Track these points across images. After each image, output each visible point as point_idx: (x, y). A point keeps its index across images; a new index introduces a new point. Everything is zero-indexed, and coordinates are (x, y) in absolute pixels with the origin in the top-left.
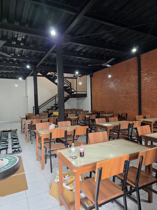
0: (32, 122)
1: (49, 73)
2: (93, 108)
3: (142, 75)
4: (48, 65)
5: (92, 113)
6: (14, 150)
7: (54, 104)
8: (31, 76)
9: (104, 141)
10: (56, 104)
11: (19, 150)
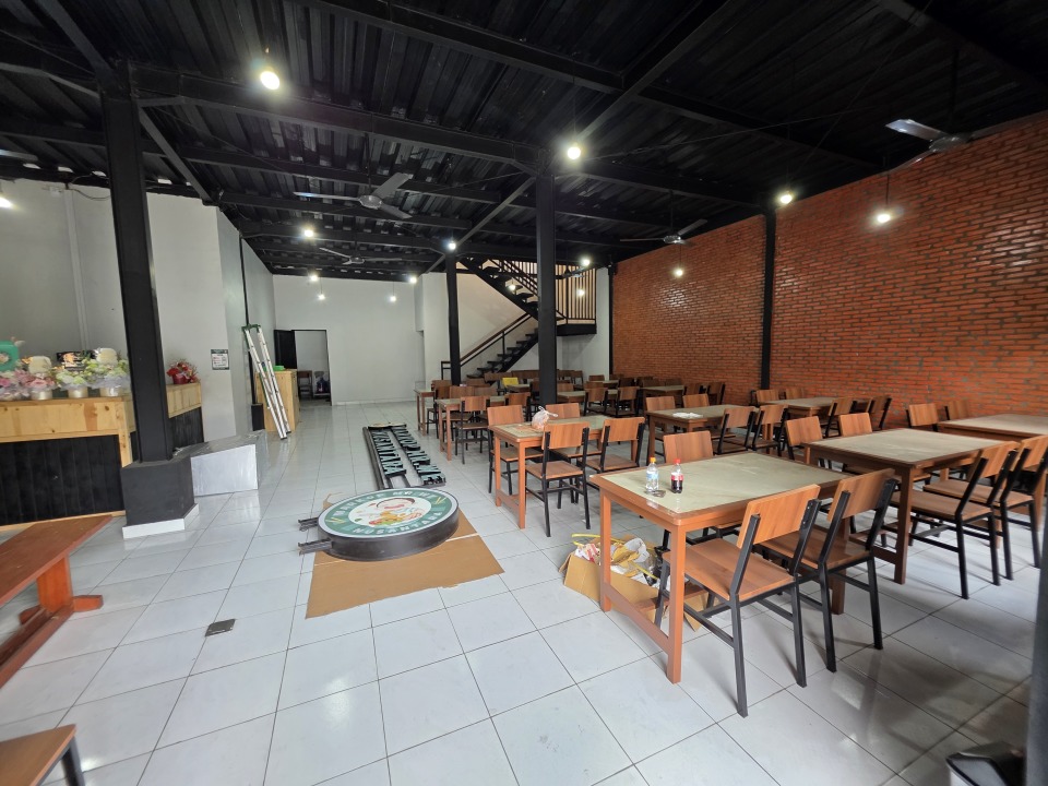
0: (463, 403)
1: (488, 264)
2: (615, 368)
3: (778, 269)
4: (488, 240)
5: (617, 381)
6: (426, 478)
7: (499, 355)
8: (433, 271)
9: (704, 457)
10: (504, 356)
11: (440, 479)
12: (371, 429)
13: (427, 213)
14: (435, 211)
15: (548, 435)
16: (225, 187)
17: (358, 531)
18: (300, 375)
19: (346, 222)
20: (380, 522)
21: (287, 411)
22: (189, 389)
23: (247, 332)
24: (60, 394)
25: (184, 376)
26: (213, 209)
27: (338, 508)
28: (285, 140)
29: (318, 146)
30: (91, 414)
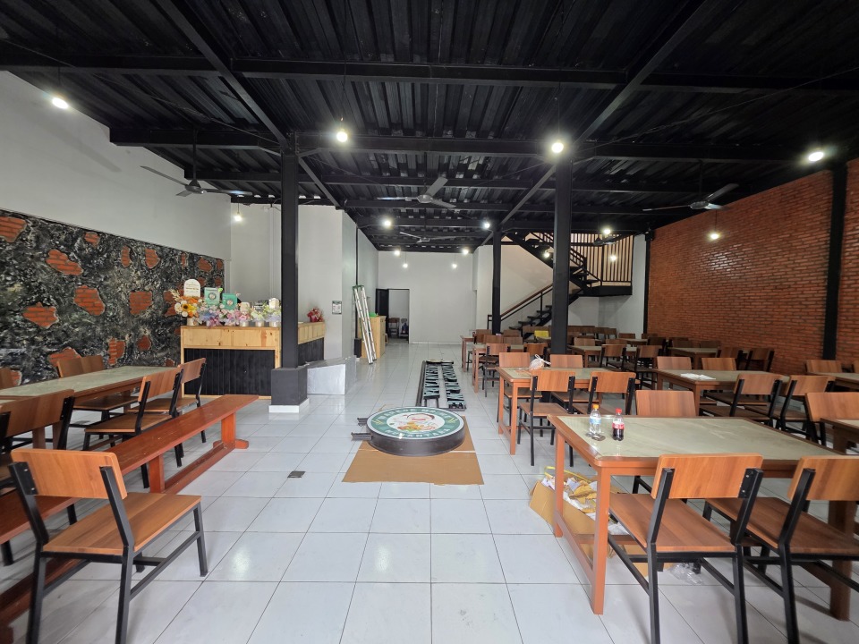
0: (488, 348)
1: (530, 236)
4: (529, 217)
5: (646, 340)
6: (451, 403)
7: (538, 312)
8: (487, 244)
9: (684, 415)
10: (541, 312)
11: (461, 405)
12: (428, 363)
13: (477, 201)
14: (483, 199)
15: (535, 379)
16: (348, 197)
17: (389, 431)
18: (388, 321)
19: (421, 213)
20: (405, 428)
21: (375, 345)
22: (318, 325)
23: (356, 290)
24: (252, 324)
25: (315, 317)
26: (341, 212)
27: (382, 414)
28: (379, 164)
29: (398, 164)
30: (264, 337)
